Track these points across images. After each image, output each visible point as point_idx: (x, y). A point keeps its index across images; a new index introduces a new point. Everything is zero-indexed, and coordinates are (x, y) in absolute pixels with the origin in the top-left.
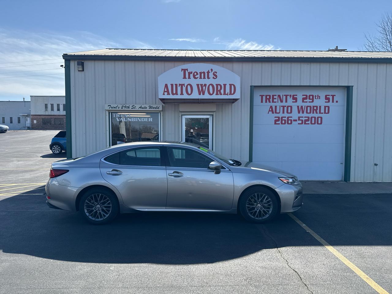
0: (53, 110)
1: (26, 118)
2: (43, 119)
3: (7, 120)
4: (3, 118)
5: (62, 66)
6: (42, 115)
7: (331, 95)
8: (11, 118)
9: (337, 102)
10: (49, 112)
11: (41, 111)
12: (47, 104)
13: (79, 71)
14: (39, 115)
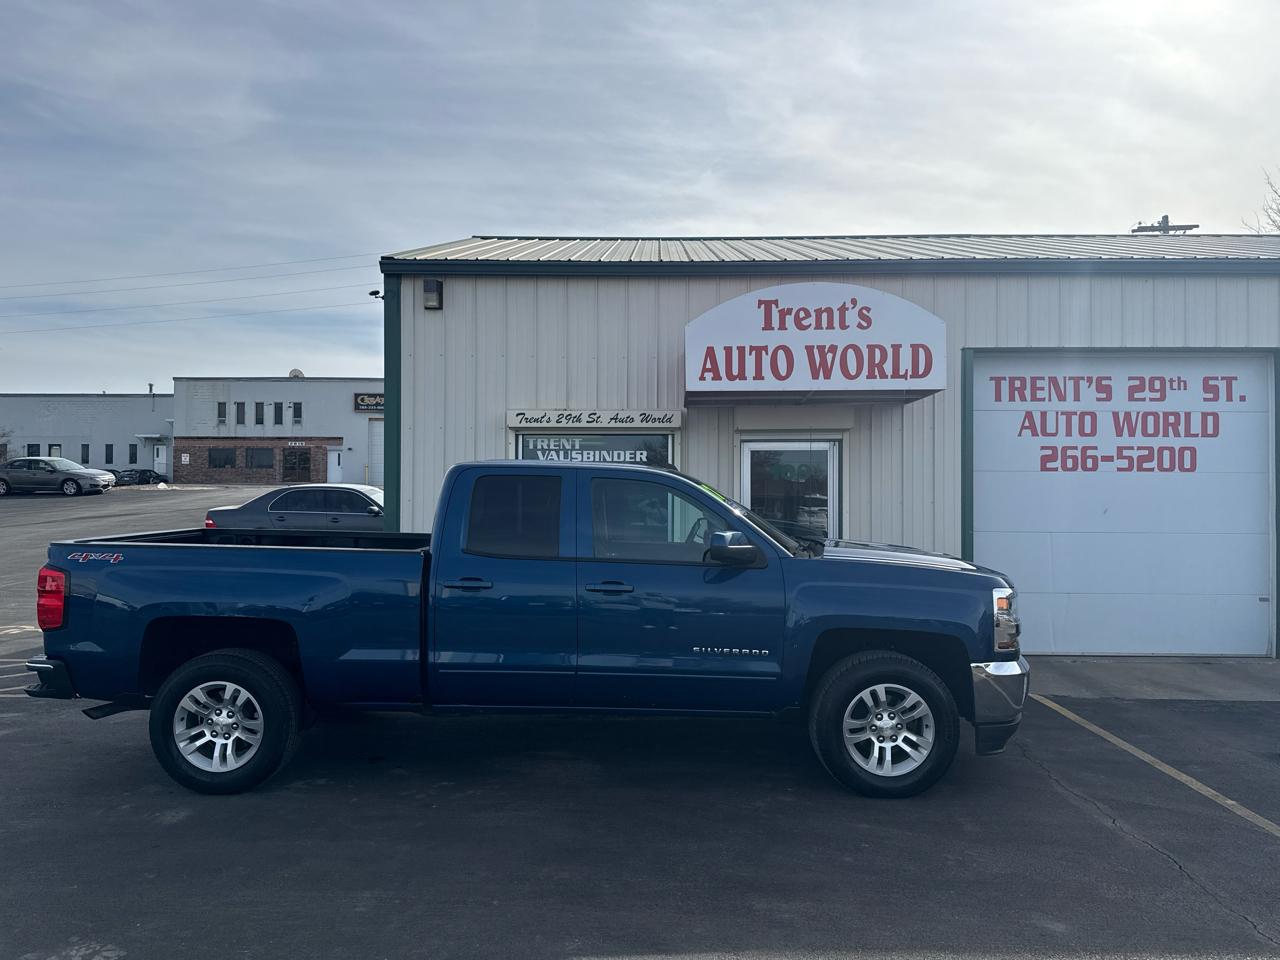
0: (243, 423)
1: (156, 447)
2: (210, 450)
3: (97, 452)
4: (85, 448)
5: (375, 293)
6: (207, 438)
7: (1223, 378)
8: (109, 448)
9: (1243, 399)
10: (231, 429)
11: (208, 427)
12: (225, 404)
13: (426, 308)
14: (198, 438)
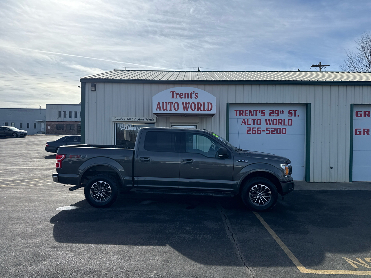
0: (66, 117)
1: (41, 124)
2: (56, 125)
3: (25, 125)
4: (21, 124)
6: (55, 121)
7: (293, 111)
8: (28, 124)
9: (298, 116)
10: (62, 119)
11: (55, 118)
12: (61, 112)
13: (92, 91)
